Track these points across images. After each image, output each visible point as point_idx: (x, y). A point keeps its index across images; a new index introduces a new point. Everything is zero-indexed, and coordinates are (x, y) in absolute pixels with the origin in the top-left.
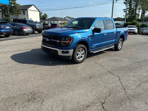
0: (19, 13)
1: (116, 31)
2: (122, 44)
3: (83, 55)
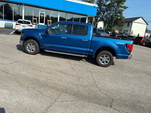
0: (122, 25)
1: (91, 39)
2: (110, 59)
3: (34, 49)
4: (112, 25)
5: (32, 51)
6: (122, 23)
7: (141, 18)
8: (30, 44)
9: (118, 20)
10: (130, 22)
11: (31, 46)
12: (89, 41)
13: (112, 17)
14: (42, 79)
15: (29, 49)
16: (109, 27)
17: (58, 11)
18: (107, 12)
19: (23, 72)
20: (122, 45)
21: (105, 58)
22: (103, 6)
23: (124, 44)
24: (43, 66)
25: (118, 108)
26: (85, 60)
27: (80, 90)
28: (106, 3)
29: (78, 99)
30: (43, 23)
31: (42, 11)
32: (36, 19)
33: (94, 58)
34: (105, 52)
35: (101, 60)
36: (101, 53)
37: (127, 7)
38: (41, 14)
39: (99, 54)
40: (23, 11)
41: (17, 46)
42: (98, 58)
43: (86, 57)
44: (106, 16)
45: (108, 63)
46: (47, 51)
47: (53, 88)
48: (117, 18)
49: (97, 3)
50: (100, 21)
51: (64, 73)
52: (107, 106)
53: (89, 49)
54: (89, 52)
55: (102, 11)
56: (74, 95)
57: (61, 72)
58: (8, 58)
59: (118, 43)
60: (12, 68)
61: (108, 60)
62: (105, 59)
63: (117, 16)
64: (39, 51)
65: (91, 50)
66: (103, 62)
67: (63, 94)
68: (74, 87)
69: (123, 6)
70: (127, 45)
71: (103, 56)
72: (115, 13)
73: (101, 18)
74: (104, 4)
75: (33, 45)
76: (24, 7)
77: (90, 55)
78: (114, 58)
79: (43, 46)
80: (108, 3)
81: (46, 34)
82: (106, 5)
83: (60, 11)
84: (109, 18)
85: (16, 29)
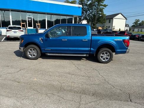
0: (104, 22)
1: (90, 39)
2: (110, 55)
3: (36, 54)
4: (95, 22)
5: (33, 57)
6: (104, 20)
7: (120, 15)
8: (31, 50)
9: (99, 17)
10: (111, 18)
11: (32, 51)
12: (89, 40)
13: (94, 15)
14: (55, 83)
15: (30, 55)
16: (92, 25)
17: (45, 14)
18: (89, 11)
19: (34, 78)
20: (120, 41)
21: (106, 54)
22: (85, 6)
23: (121, 40)
24: (50, 70)
25: (138, 101)
26: (85, 59)
27: (96, 89)
28: (87, 3)
29: (99, 98)
30: (32, 27)
31: (30, 16)
32: (24, 23)
33: (95, 56)
34: (105, 49)
35: (102, 57)
36: (101, 50)
37: (107, 5)
38: (28, 18)
39: (100, 52)
40: (11, 16)
41: (14, 52)
42: (99, 56)
43: (88, 56)
44: (88, 15)
45: (108, 59)
46: (49, 54)
47: (71, 91)
48: (99, 16)
49: (79, 3)
50: (83, 19)
51: (73, 75)
52: (127, 101)
53: (89, 48)
54: (90, 51)
55: (85, 11)
56: (93, 95)
57: (69, 73)
58: (12, 67)
59: (116, 40)
60: (21, 76)
61: (109, 56)
62: (105, 56)
63: (99, 14)
64: (40, 55)
65: (92, 49)
66: (104, 59)
67: (83, 96)
68: (89, 87)
69: (103, 4)
70: (124, 40)
71: (103, 53)
72: (97, 12)
73: (84, 17)
74: (85, 4)
75: (34, 50)
76: (10, 13)
77: (91, 54)
78: (114, 54)
79: (45, 51)
80: (89, 3)
81: (47, 38)
82: (88, 5)
83: (47, 14)
84: (92, 17)
85: (7, 36)
